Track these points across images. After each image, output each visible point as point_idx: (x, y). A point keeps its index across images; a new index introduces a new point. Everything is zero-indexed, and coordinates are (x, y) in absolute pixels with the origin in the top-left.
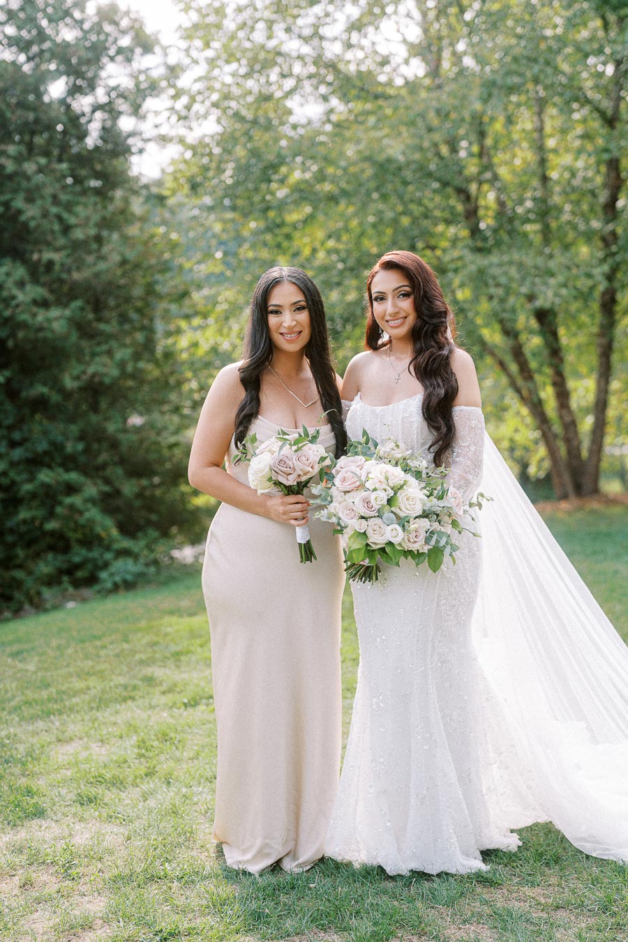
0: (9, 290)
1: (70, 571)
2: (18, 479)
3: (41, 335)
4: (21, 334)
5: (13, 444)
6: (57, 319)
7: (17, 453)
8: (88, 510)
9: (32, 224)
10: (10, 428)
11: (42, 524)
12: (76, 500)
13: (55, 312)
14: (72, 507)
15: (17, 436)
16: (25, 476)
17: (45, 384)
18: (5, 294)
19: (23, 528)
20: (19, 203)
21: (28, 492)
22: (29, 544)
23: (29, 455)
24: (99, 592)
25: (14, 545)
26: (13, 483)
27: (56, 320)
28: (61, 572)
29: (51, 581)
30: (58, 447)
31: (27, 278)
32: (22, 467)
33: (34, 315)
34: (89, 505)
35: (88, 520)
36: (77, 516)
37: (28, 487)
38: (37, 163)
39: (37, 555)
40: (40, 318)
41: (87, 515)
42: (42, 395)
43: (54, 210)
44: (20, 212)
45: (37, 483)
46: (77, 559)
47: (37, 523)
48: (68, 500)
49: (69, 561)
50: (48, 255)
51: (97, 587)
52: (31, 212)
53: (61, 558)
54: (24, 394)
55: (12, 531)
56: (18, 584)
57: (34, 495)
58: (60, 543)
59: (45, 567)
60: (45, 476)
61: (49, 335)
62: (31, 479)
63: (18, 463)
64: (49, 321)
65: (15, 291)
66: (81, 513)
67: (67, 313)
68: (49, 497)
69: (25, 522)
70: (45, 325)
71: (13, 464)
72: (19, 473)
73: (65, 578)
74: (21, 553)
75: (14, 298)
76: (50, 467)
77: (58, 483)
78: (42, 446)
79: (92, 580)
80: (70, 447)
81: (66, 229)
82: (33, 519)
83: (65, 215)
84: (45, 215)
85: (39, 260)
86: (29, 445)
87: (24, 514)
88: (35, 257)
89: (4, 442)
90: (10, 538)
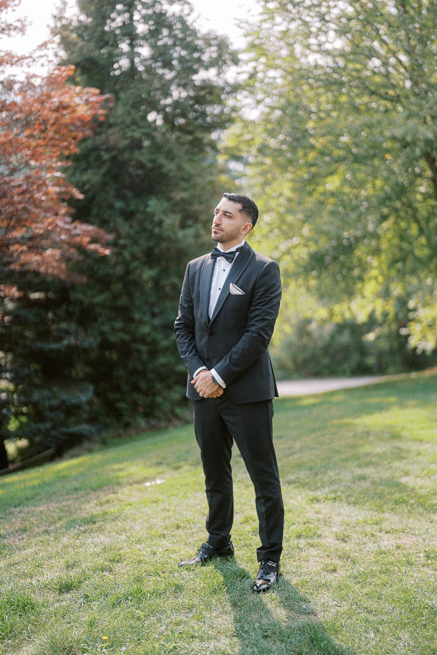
0: (159, 216)
2: (157, 338)
4: (164, 245)
5: (154, 315)
7: (157, 321)
9: (171, 174)
10: (152, 305)
11: (173, 367)
13: (187, 232)
15: (156, 310)
16: (162, 336)
19: (161, 370)
20: (161, 160)
21: (163, 346)
22: (164, 380)
25: (153, 380)
26: (155, 340)
31: (169, 209)
32: (160, 330)
33: (177, 233)
39: (169, 387)
55: (153, 371)
57: (167, 349)
65: (163, 217)
69: (163, 365)
71: (154, 328)
72: (158, 334)
74: (158, 386)
88: (173, 195)
89: (148, 314)
90: (150, 376)
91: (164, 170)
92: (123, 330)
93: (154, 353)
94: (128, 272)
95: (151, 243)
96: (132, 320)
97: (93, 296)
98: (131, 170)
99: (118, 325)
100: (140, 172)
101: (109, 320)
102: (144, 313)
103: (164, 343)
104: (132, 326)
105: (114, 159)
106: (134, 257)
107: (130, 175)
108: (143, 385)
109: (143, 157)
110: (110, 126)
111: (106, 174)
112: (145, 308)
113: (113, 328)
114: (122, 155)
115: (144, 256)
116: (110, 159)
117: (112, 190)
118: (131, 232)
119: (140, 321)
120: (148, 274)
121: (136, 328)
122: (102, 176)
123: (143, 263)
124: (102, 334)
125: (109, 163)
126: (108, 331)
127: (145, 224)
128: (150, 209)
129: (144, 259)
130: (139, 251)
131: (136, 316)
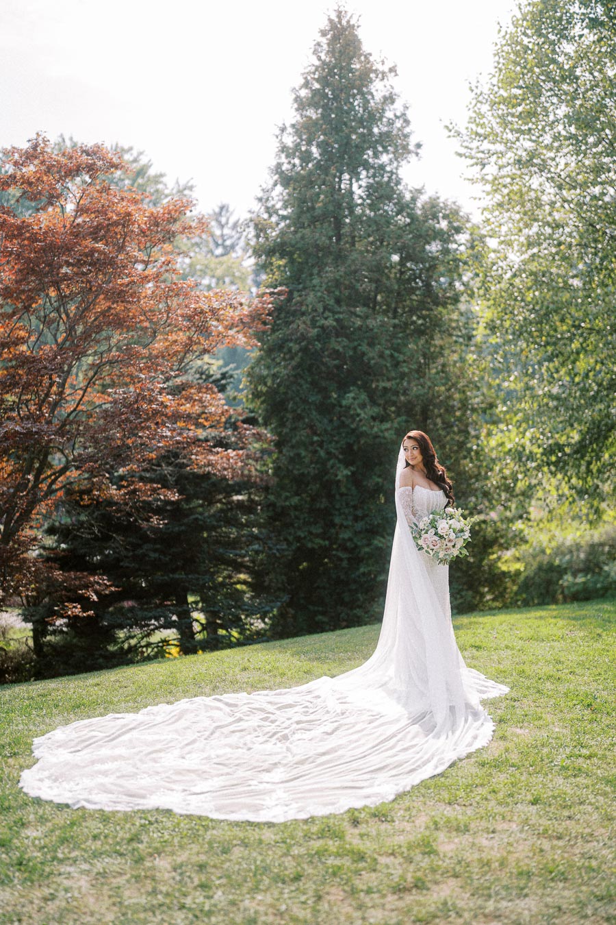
0: (355, 410)
2: (359, 543)
3: (377, 440)
4: (363, 441)
5: (356, 519)
6: (387, 430)
7: (359, 526)
9: (372, 362)
10: (355, 507)
11: (376, 576)
13: (387, 425)
16: (365, 542)
17: (379, 476)
18: (352, 412)
19: (363, 579)
20: (364, 347)
21: (366, 553)
23: (368, 527)
25: (356, 591)
26: (356, 547)
31: (367, 400)
32: (363, 535)
33: (372, 427)
37: (367, 549)
40: (375, 429)
43: (387, 352)
44: (364, 354)
50: (382, 384)
52: (372, 354)
54: (365, 483)
55: (355, 581)
61: (383, 441)
63: (360, 532)
64: (382, 431)
69: (364, 574)
70: (379, 434)
71: (356, 533)
72: (361, 540)
74: (362, 597)
75: (358, 415)
81: (397, 364)
83: (396, 355)
84: (381, 356)
85: (377, 386)
86: (367, 519)
87: (363, 569)
88: (374, 385)
89: (351, 518)
90: (353, 587)
91: (365, 359)
92: (323, 536)
93: (356, 560)
94: (324, 471)
95: (351, 440)
96: (334, 525)
97: (287, 498)
98: (326, 360)
99: (317, 530)
101: (307, 523)
102: (347, 517)
104: (333, 531)
105: (304, 350)
106: (331, 455)
107: (325, 364)
108: (347, 598)
109: (338, 344)
110: (303, 314)
111: (299, 366)
112: (347, 511)
113: (311, 533)
114: (314, 345)
115: (341, 453)
116: (301, 350)
117: (307, 382)
118: (329, 429)
119: (341, 526)
120: (343, 473)
121: (337, 533)
122: (294, 368)
123: (340, 461)
124: (298, 539)
125: (300, 354)
126: (305, 537)
127: (343, 418)
128: (344, 403)
129: (341, 457)
130: (337, 449)
131: (337, 520)
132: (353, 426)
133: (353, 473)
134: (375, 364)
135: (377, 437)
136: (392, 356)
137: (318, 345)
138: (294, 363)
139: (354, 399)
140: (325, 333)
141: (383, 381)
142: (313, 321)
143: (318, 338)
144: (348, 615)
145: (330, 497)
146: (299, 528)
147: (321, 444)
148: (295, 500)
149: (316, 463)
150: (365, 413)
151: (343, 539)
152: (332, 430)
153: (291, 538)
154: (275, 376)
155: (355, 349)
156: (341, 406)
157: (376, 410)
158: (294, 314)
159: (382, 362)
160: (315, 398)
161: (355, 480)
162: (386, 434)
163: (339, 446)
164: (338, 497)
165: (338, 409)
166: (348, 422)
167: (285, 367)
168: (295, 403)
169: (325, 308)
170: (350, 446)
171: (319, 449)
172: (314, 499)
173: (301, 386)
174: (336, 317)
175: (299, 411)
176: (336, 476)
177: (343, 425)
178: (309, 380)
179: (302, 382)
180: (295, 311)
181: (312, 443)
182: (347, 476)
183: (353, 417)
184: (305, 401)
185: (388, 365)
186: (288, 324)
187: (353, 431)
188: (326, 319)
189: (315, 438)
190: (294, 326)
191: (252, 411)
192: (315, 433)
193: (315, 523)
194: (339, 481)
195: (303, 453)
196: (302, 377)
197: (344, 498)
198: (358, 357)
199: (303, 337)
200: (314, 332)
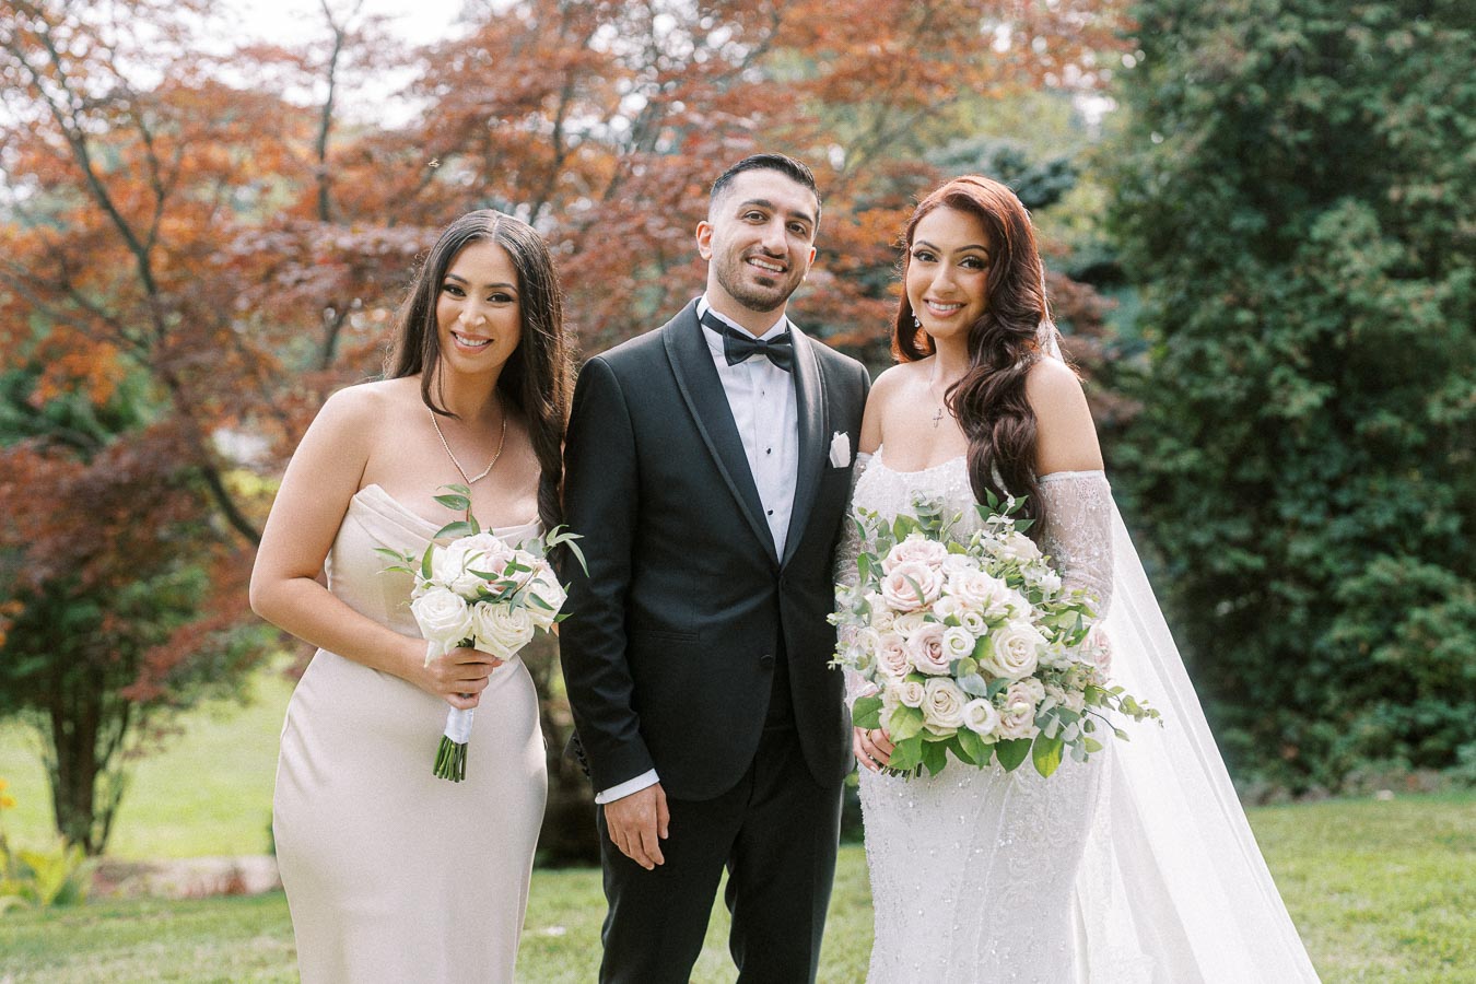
0: (1341, 249)
1: (1414, 737)
2: (1338, 569)
3: (1395, 327)
4: (1357, 325)
5: (1335, 511)
6: (1420, 300)
7: (1341, 527)
8: (1453, 634)
9: (1395, 138)
10: (1335, 484)
11: (1370, 650)
12: (1435, 616)
13: (1412, 290)
14: (1423, 626)
15: (1343, 498)
16: (1349, 566)
17: (1397, 412)
18: (1334, 257)
19: (1339, 654)
20: (1377, 103)
21: (1352, 593)
22: (1350, 681)
23: (1361, 530)
24: (1454, 780)
25: (1322, 681)
26: (1330, 576)
27: (1420, 304)
28: (1396, 736)
29: (1376, 750)
30: (1412, 521)
31: (1375, 229)
32: (1344, 550)
33: (1379, 293)
34: (1458, 627)
35: (1453, 652)
36: (1430, 643)
37: (1354, 584)
38: (1415, 34)
39: (1359, 703)
41: (1449, 644)
42: (1391, 430)
43: (1436, 112)
44: (1377, 117)
45: (1368, 579)
46: (1427, 718)
47: (1363, 647)
48: (1417, 614)
49: (1413, 721)
50: (1418, 192)
51: (1451, 772)
52: (1395, 120)
53: (1398, 710)
54: (1361, 427)
55: (1322, 657)
56: (1325, 748)
57: (1362, 600)
58: (1399, 687)
59: (1370, 724)
60: (1382, 569)
61: (1408, 327)
62: (1359, 573)
63: (1342, 542)
64: (1405, 304)
65: (1350, 253)
66: (1438, 638)
67: (1443, 290)
68: (1388, 606)
69: (1342, 643)
70: (1397, 310)
71: (1333, 545)
72: (1341, 560)
73: (1402, 748)
74: (1334, 697)
75: (1347, 262)
76: (1393, 554)
77: (1404, 583)
78: (1384, 518)
79: (1447, 759)
80: (1433, 523)
81: (1459, 144)
82: (1356, 640)
83: (1460, 121)
85: (1402, 200)
86: (1362, 513)
87: (1341, 630)
88: (1394, 193)
89: (1320, 506)
90: (1317, 669)
91: (1379, 128)
92: (1251, 546)
93: (1326, 607)
94: (1260, 395)
95: (1330, 323)
96: (1277, 521)
97: (1172, 454)
98: (1279, 130)
99: (1240, 530)
100: (1304, 136)
101: (1216, 514)
102: (1310, 505)
103: (1350, 586)
104: (1275, 535)
105: (1228, 106)
106: (1278, 357)
107: (1279, 143)
108: (1302, 692)
109: (1310, 94)
110: (1231, 20)
111: (1212, 143)
112: (1312, 490)
113: (1222, 538)
114: (1247, 94)
115: (1305, 354)
116: (1219, 105)
117: (1230, 182)
118: (1278, 293)
119: (1296, 525)
120: (1304, 399)
121: (1286, 542)
122: (1199, 151)
123: (1301, 372)
124: (1193, 550)
125: (1217, 116)
126: (1209, 547)
127: (1316, 272)
128: (1318, 232)
129: (1303, 361)
130: (1294, 342)
131: (1289, 510)
132: (1335, 290)
133: (1330, 404)
134: (1403, 143)
135: (1394, 318)
136: (1447, 124)
137: (1259, 95)
138: (1200, 137)
139: (1344, 224)
140: (1279, 68)
141: (1421, 183)
142: (1251, 40)
143: (1263, 75)
144: (1301, 731)
145: (1276, 457)
146: (1197, 525)
147: (1257, 331)
148: (1189, 459)
149: (1242, 374)
150: (1366, 260)
151: (1299, 557)
152: (1287, 298)
153: (1173, 546)
154: (1158, 168)
155: (1356, 107)
156: (1312, 243)
157: (1396, 250)
158: (1211, 23)
159: (1418, 137)
160: (1248, 221)
161: (1336, 416)
162: (1416, 311)
163: (1300, 336)
164: (1293, 457)
165: (1305, 249)
166: (1325, 279)
167: (1181, 145)
168: (1205, 234)
169: (1287, 8)
170: (1326, 336)
171: (1249, 340)
172: (1237, 459)
173: (1213, 190)
174: (1313, 25)
175: (1210, 251)
176: (1286, 404)
177: (1315, 288)
178: (1238, 176)
179: (1218, 181)
180: (1214, 14)
181: (1237, 328)
182: (1312, 409)
183: (1337, 266)
184: (1222, 227)
185: (1436, 143)
186: (1193, 45)
187: (1340, 301)
188: (1283, 29)
189: (1244, 316)
190: (1205, 50)
191: (1108, 250)
192: (1243, 303)
193: (1236, 513)
194: (1294, 419)
195: (1212, 348)
196: (1218, 170)
197: (1310, 460)
198: (1361, 124)
199: (1222, 74)
200: (1251, 59)
